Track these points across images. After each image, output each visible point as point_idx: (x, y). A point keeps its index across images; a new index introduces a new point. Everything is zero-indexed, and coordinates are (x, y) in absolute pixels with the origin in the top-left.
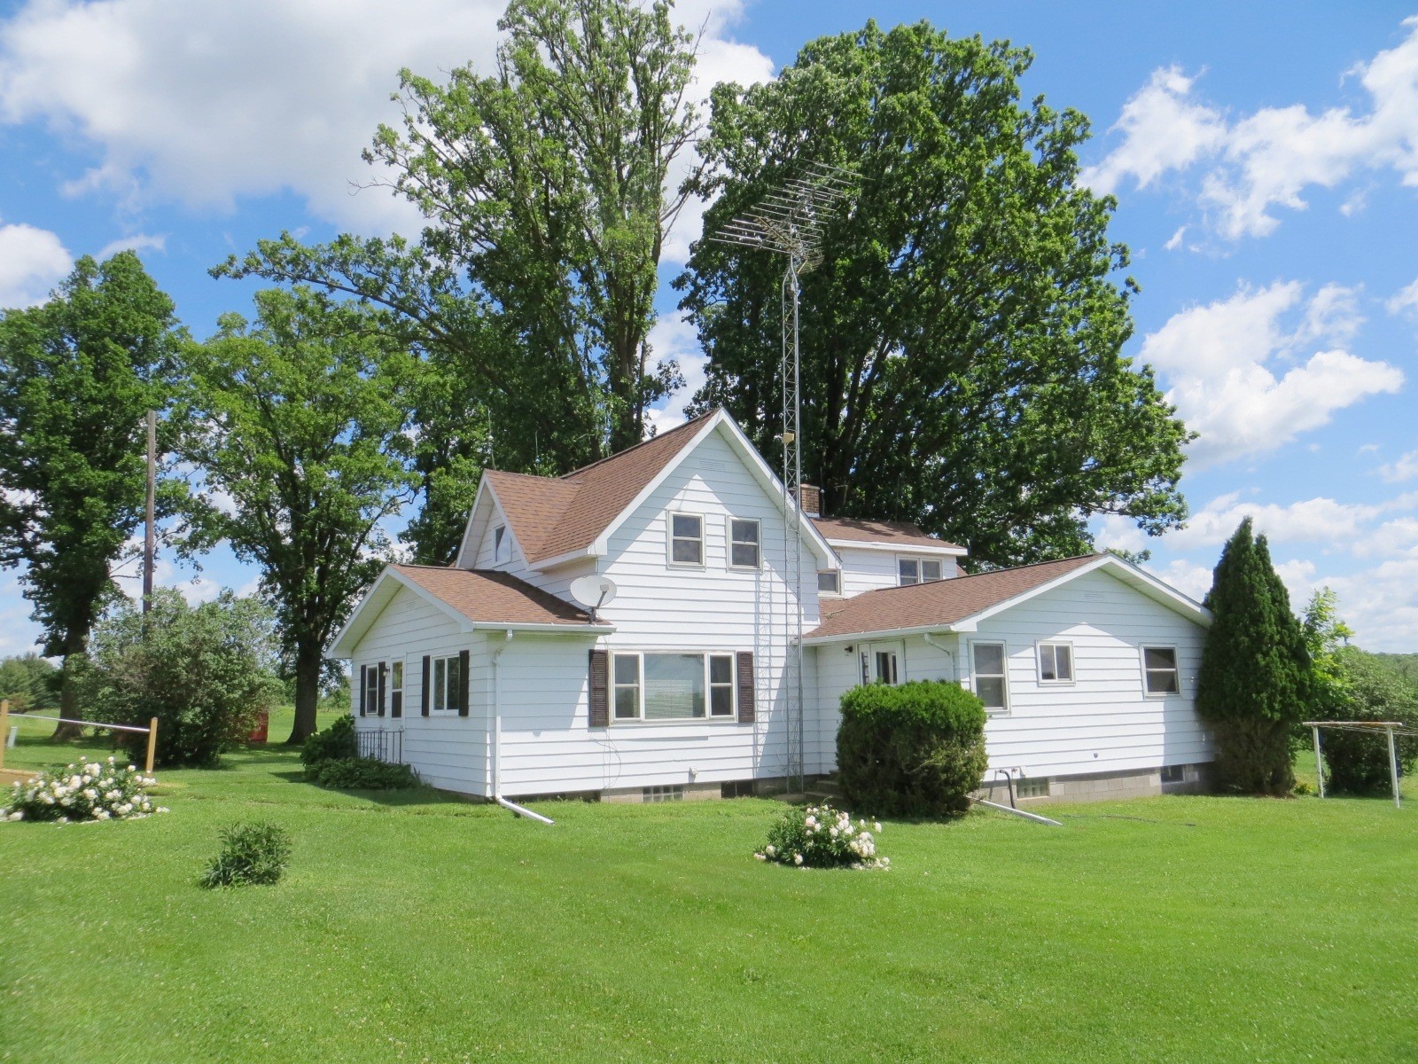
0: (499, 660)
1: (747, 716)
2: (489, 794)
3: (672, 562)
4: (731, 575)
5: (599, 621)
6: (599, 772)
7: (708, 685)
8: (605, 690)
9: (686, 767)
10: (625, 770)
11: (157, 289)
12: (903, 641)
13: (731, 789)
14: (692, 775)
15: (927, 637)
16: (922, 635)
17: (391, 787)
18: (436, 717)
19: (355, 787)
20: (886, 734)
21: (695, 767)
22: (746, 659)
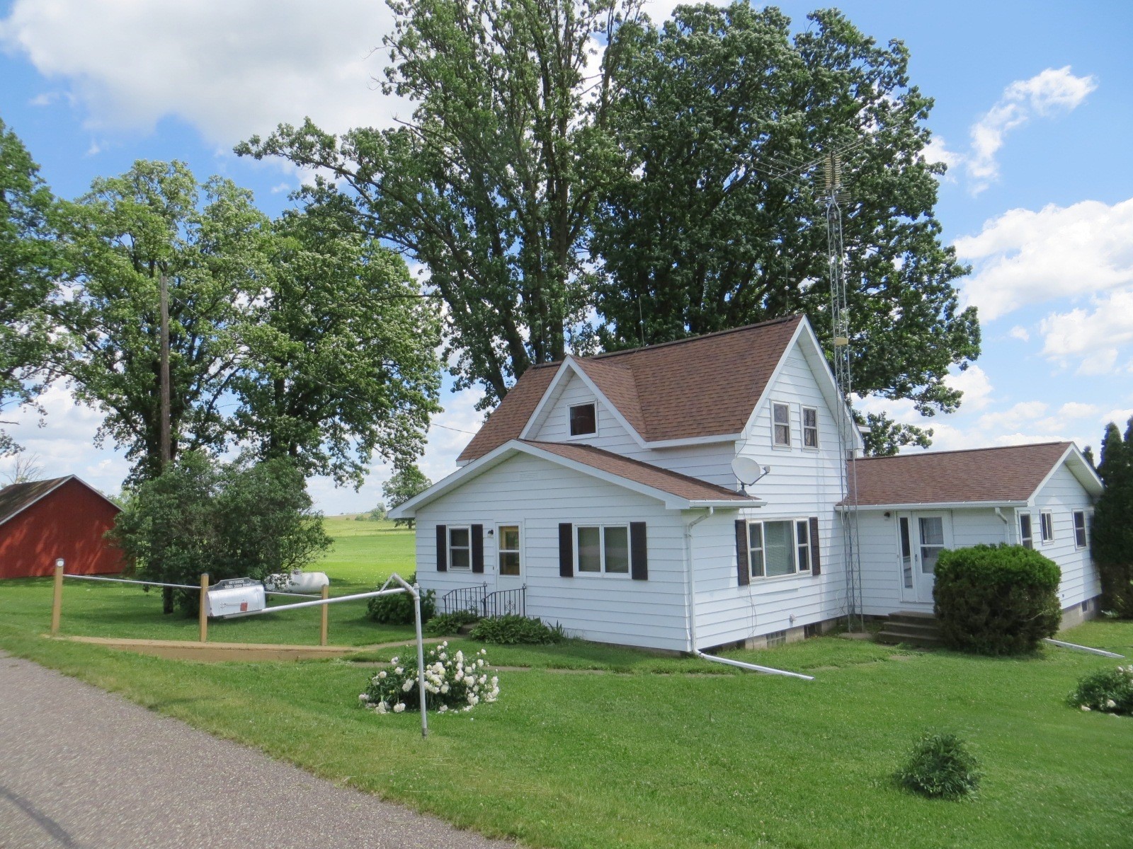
0: (693, 532)
1: (816, 572)
2: (689, 650)
3: (774, 443)
4: (805, 455)
5: (749, 497)
6: (744, 624)
7: (797, 545)
8: (746, 553)
9: (787, 615)
10: (760, 620)
11: (26, 150)
12: (951, 512)
13: (811, 630)
14: (791, 620)
15: (998, 510)
16: (992, 509)
17: (548, 642)
18: (578, 578)
19: (515, 643)
20: (1004, 589)
21: (795, 613)
22: (814, 522)
